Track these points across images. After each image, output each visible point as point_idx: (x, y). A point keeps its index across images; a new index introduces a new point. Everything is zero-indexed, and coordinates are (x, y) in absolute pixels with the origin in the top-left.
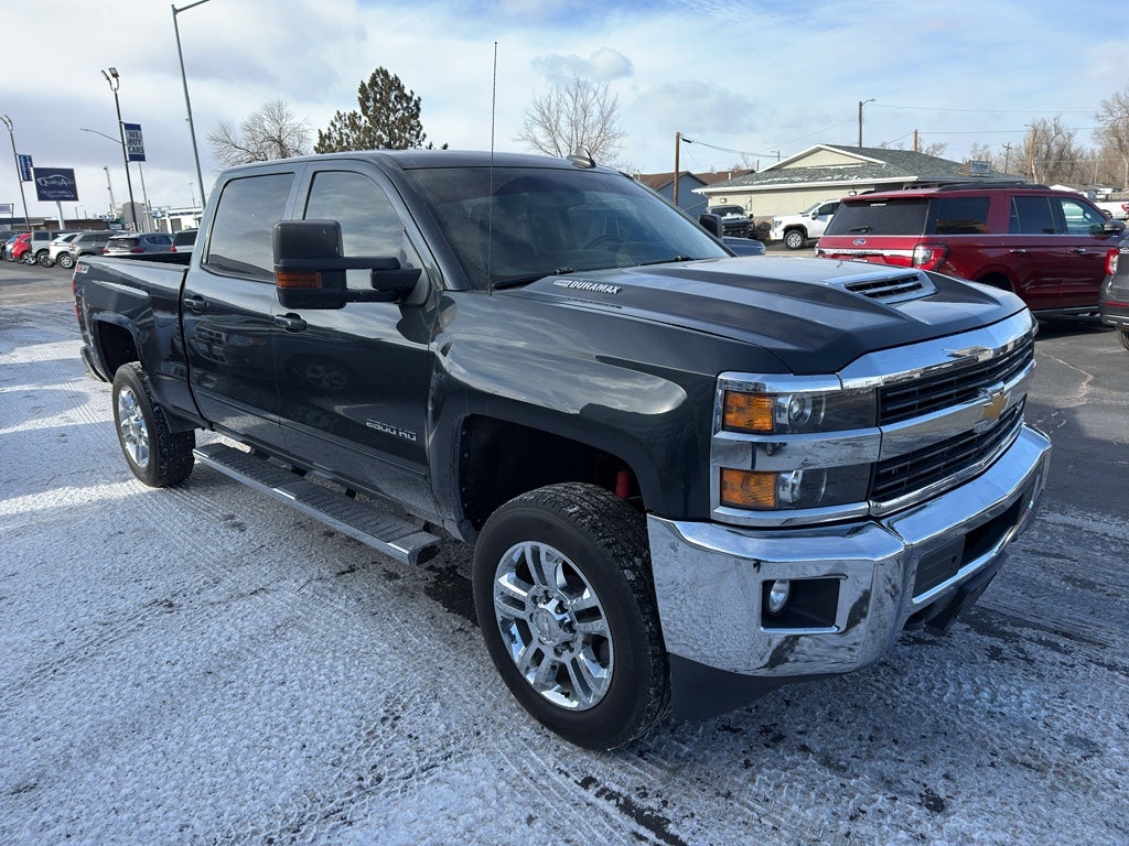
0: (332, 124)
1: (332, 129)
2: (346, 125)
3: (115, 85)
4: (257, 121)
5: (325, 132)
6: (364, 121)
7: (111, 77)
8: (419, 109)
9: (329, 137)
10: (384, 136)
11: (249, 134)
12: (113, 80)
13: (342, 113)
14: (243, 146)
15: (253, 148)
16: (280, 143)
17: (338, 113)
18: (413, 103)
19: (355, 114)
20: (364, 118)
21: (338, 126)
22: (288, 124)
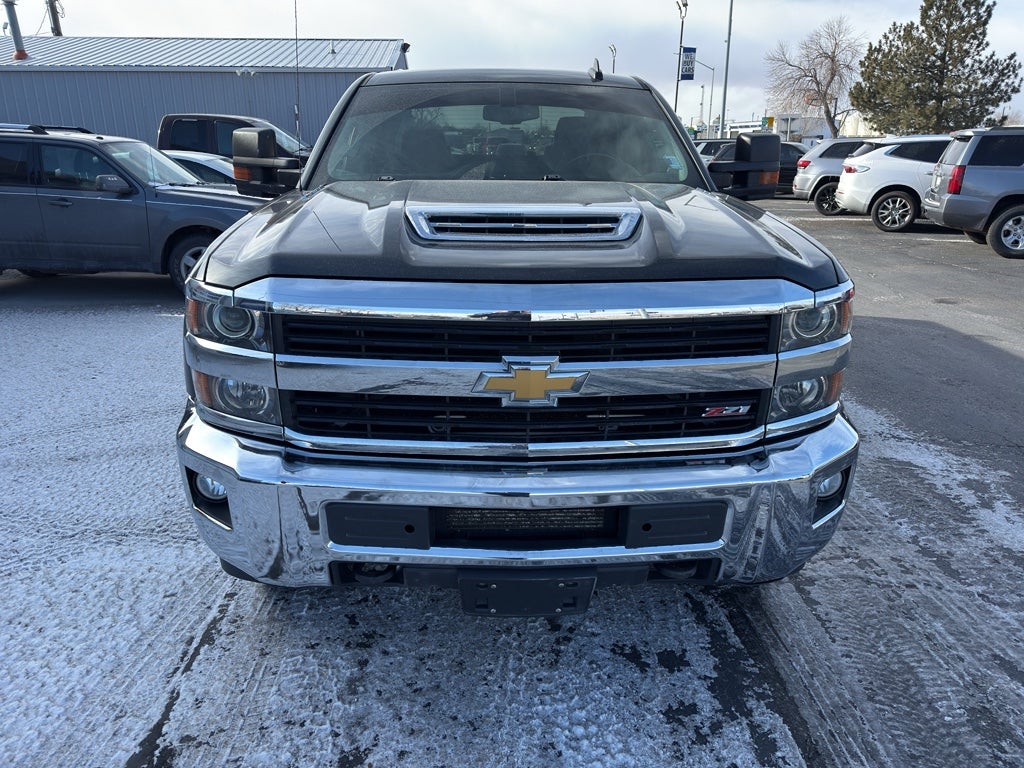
0: (885, 37)
1: (883, 41)
2: (899, 37)
3: (683, 14)
4: (815, 39)
5: (875, 44)
6: (921, 33)
7: (681, 6)
8: (989, 15)
9: (879, 50)
10: (938, 47)
11: (804, 52)
12: (683, 9)
13: (898, 24)
14: (796, 64)
15: (804, 65)
16: (833, 59)
17: (895, 24)
18: (984, 9)
19: (912, 24)
20: (922, 28)
21: (891, 38)
22: (844, 40)
